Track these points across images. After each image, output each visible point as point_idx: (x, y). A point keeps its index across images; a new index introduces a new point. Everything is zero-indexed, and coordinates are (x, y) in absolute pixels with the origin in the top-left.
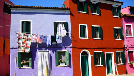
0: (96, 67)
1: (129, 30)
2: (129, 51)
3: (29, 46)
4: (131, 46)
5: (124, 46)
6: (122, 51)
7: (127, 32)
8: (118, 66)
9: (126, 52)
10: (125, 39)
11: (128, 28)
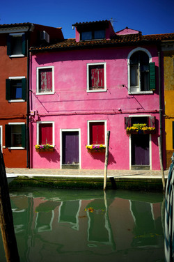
1: (47, 78)
2: (40, 122)
4: (47, 113)
5: (29, 112)
6: (24, 123)
7: (42, 83)
8: (10, 150)
9: (34, 124)
10: (34, 98)
11: (45, 74)
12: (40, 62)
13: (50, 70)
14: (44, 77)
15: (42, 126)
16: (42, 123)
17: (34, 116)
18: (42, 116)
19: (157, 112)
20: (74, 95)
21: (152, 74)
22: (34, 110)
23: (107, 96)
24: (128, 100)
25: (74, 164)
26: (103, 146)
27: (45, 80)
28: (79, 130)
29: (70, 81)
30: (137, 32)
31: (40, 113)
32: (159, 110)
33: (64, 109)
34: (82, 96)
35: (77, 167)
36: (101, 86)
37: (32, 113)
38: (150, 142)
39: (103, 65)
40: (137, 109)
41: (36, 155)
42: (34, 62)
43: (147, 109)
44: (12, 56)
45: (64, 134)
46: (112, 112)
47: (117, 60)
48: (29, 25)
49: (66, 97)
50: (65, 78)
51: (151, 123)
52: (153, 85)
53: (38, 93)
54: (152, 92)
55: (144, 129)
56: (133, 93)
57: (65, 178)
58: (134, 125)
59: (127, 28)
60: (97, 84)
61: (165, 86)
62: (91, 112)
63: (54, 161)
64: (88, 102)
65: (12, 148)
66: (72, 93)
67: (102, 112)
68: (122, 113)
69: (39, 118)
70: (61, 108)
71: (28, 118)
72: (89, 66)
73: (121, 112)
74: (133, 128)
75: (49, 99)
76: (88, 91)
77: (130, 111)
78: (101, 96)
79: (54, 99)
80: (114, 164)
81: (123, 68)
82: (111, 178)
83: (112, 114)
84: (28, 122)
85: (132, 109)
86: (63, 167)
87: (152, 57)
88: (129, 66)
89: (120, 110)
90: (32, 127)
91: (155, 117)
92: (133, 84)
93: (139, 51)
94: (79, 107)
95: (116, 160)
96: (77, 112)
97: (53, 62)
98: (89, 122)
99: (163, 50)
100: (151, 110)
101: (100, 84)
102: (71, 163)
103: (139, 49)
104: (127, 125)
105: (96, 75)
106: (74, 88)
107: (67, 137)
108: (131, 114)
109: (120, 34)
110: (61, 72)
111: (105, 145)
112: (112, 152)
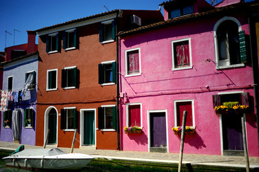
0: (65, 132)
1: (135, 60)
2: (129, 104)
3: (6, 104)
4: (135, 94)
5: (118, 94)
6: (114, 105)
7: (130, 65)
8: (103, 132)
9: (123, 106)
10: (123, 80)
11: (132, 56)
12: (128, 45)
13: (137, 51)
14: (132, 59)
15: (131, 108)
16: (131, 104)
17: (123, 98)
18: (130, 98)
19: (250, 87)
20: (160, 74)
21: (242, 43)
22: (123, 92)
23: (193, 73)
24: (216, 76)
25: (162, 147)
26: (191, 127)
27: (133, 62)
28: (166, 111)
29: (155, 60)
31: (128, 95)
32: (253, 85)
33: (151, 90)
34: (167, 76)
36: (187, 63)
37: (121, 96)
39: (188, 41)
40: (227, 85)
41: (125, 136)
42: (123, 46)
43: (238, 85)
44: (104, 42)
45: (152, 115)
46: (199, 90)
47: (202, 34)
48: (117, 12)
49: (152, 78)
50: (150, 58)
51: (244, 101)
52: (243, 56)
53: (126, 76)
54: (243, 65)
55: (235, 107)
56: (221, 67)
57: (141, 162)
58: (225, 103)
60: (183, 61)
62: (177, 91)
63: (143, 143)
64: (174, 81)
65: (104, 130)
66: (158, 72)
67: (188, 91)
68: (210, 91)
69: (128, 100)
70: (148, 88)
71: (118, 100)
72: (174, 43)
73: (208, 90)
74: (222, 107)
75: (136, 80)
76: (173, 69)
77: (219, 88)
78: (187, 74)
79: (141, 80)
80: (203, 148)
81: (209, 41)
82: (187, 164)
83: (199, 93)
84: (118, 104)
85: (221, 86)
86: (151, 150)
87: (242, 24)
88: (215, 39)
89: (208, 88)
90: (122, 108)
91: (248, 94)
92: (221, 58)
93: (226, 21)
94: (165, 87)
95: (205, 143)
96: (163, 92)
97: (139, 44)
98: (175, 102)
99: (254, 15)
100: (243, 86)
101: (185, 61)
102: (159, 146)
103: (225, 18)
104: (215, 104)
105: (181, 52)
106: (159, 67)
107: (155, 118)
108: (220, 91)
109: (219, 6)
110: (147, 53)
111: (193, 127)
112: (201, 134)
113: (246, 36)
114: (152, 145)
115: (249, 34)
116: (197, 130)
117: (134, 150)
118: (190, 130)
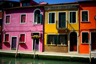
6: (0, 34)
7: (7, 21)
10: (4, 26)
11: (8, 17)
14: (7, 18)
15: (6, 35)
18: (6, 32)
20: (16, 25)
21: (41, 18)
24: (33, 27)
26: (24, 42)
27: (8, 19)
28: (17, 37)
30: (46, 3)
32: (42, 30)
34: (18, 25)
35: (16, 50)
36: (25, 22)
37: (3, 31)
38: (39, 42)
39: (26, 15)
40: (36, 30)
41: (3, 45)
42: (5, 13)
43: (39, 30)
45: (13, 38)
46: (28, 31)
47: (30, 13)
49: (14, 25)
50: (14, 19)
51: (40, 35)
52: (41, 21)
53: (5, 24)
55: (37, 37)
56: (34, 24)
58: (34, 35)
59: (43, 2)
61: (45, 22)
62: (21, 31)
63: (9, 47)
68: (31, 31)
70: (12, 29)
71: (2, 33)
72: (21, 15)
73: (30, 31)
75: (8, 26)
76: (20, 23)
79: (10, 26)
80: (27, 49)
81: (32, 16)
86: (12, 49)
87: (42, 12)
88: (34, 15)
89: (30, 30)
90: (3, 35)
91: (41, 33)
92: (35, 21)
94: (18, 29)
96: (17, 31)
97: (10, 14)
98: (20, 34)
99: (45, 9)
102: (14, 48)
103: (37, 9)
104: (32, 35)
105: (23, 18)
106: (16, 22)
107: (14, 39)
108: (33, 31)
109: (40, 4)
110: (13, 17)
111: (25, 42)
112: (27, 45)
113: (42, 15)
114: (12, 48)
115: (43, 15)
116: (26, 44)
117: (6, 49)
118: (23, 43)
